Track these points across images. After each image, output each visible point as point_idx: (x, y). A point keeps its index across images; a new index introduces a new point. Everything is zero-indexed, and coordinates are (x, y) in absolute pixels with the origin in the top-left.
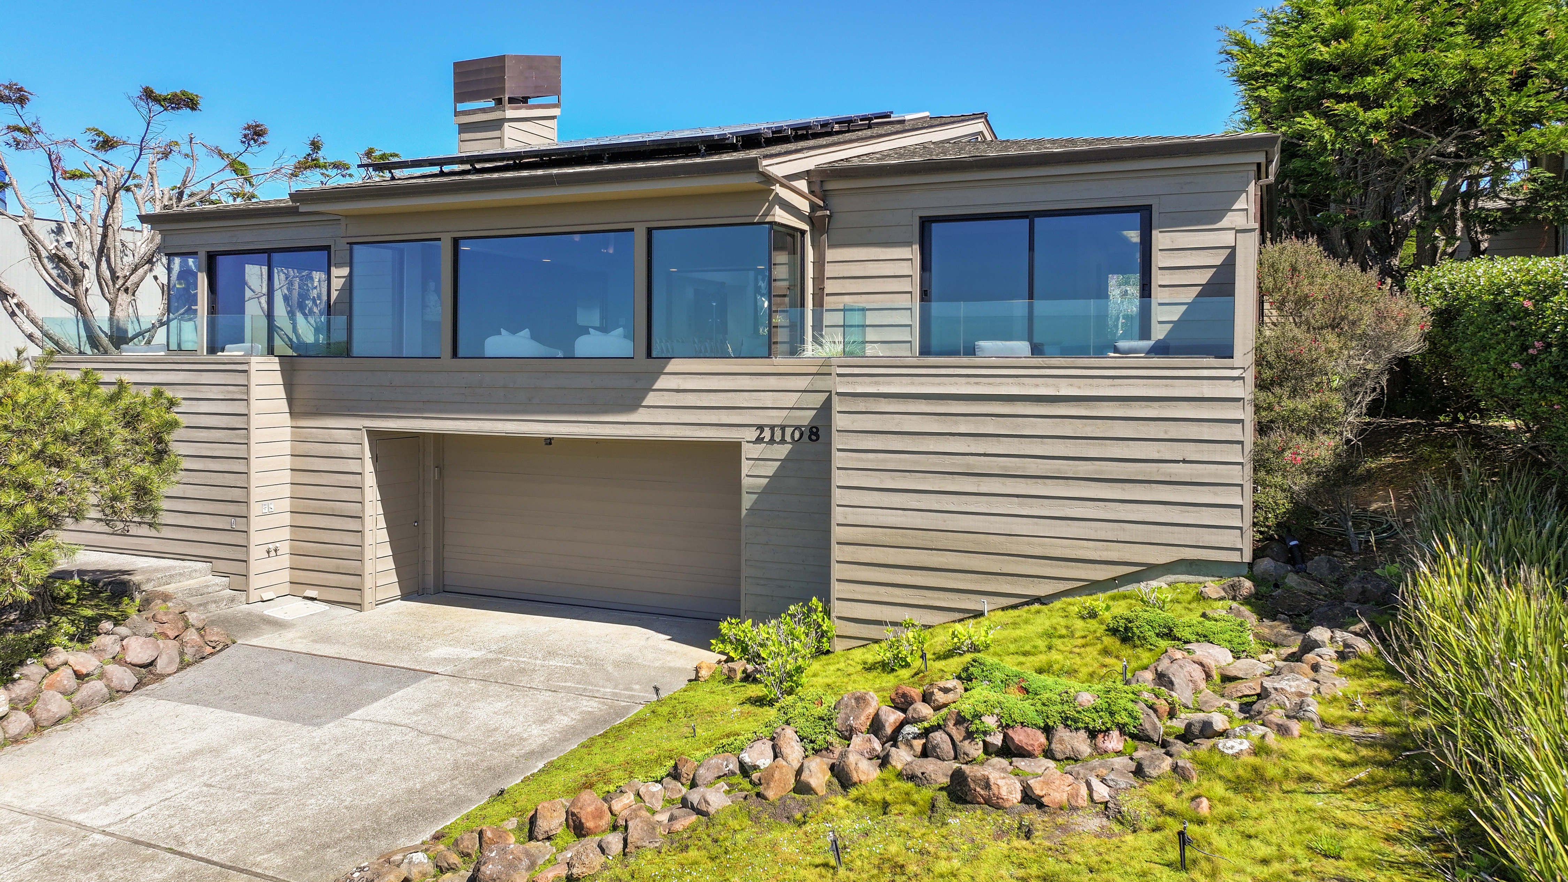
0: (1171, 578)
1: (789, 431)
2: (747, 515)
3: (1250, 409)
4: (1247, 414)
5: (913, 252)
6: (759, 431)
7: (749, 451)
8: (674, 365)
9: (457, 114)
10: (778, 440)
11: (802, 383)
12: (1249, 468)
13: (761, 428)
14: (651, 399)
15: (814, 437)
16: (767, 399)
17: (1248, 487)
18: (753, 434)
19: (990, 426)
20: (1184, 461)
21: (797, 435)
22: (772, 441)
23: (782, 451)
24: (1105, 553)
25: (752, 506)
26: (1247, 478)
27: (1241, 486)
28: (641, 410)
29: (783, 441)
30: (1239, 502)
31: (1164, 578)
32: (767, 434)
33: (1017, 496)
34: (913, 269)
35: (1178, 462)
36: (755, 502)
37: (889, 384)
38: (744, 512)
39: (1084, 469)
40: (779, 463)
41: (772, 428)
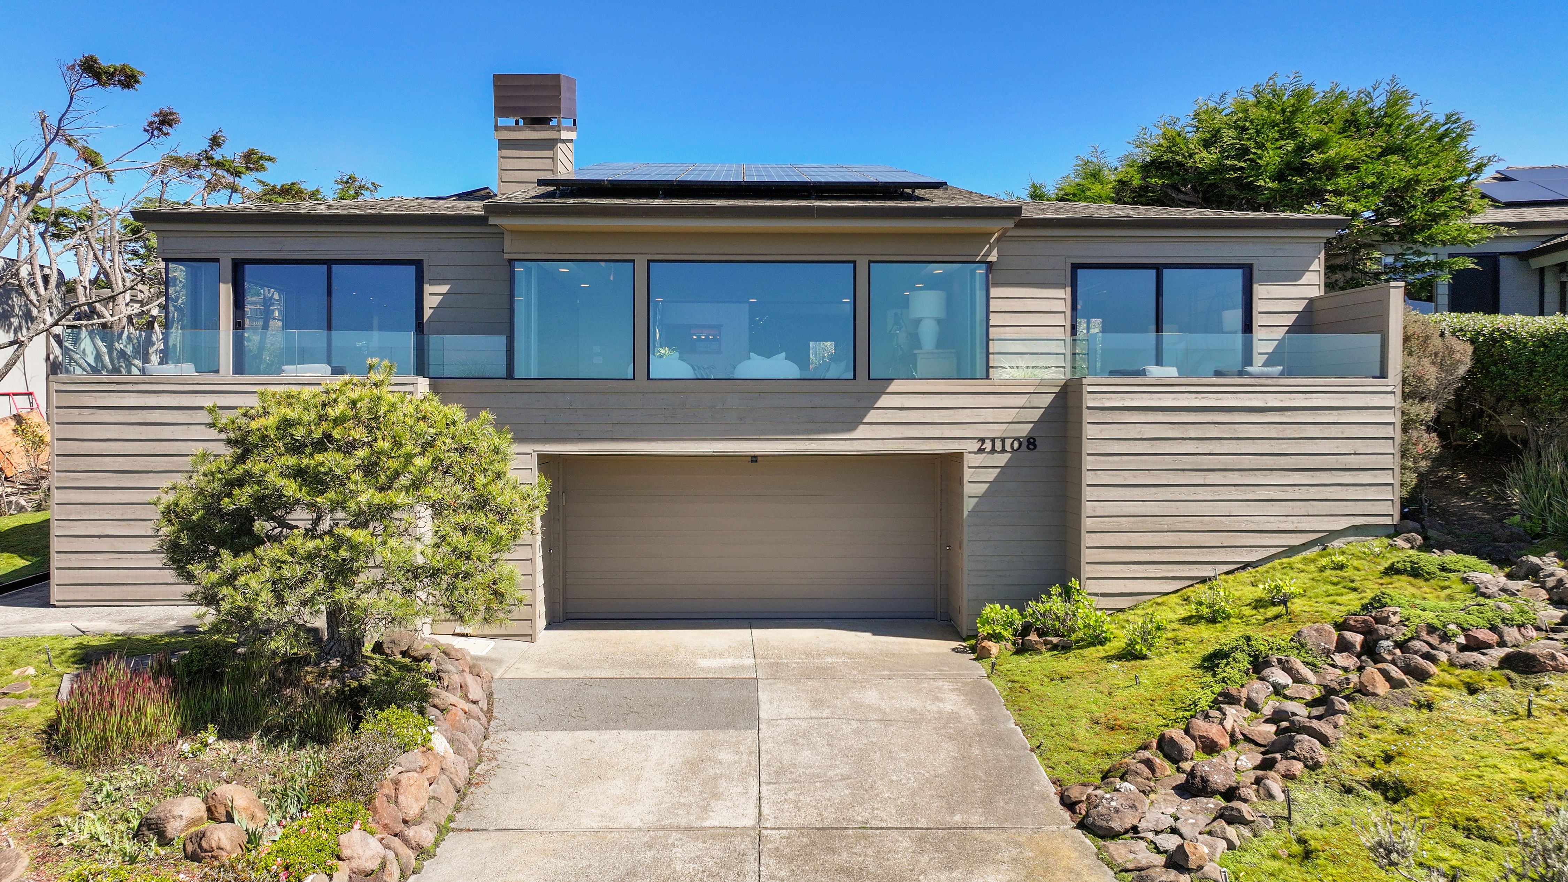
0: (1344, 539)
1: (1008, 442)
2: (968, 516)
3: (1399, 414)
4: (1397, 419)
5: (1065, 293)
6: (980, 443)
7: (971, 460)
8: (894, 387)
9: (497, 128)
10: (998, 450)
11: (1021, 401)
12: (1398, 456)
13: (982, 440)
14: (872, 416)
15: (1031, 447)
16: (988, 415)
17: (1397, 470)
18: (975, 446)
19: (1214, 431)
20: (1355, 454)
21: (1016, 445)
22: (993, 451)
23: (1002, 459)
24: (1300, 525)
25: (974, 507)
26: (1396, 464)
27: (1392, 469)
28: (861, 427)
29: (1003, 451)
30: (1392, 482)
31: (1339, 540)
32: (988, 445)
33: (1234, 485)
34: (1064, 306)
35: (1350, 454)
36: (977, 504)
37: (1132, 399)
38: (966, 513)
39: (1283, 462)
40: (999, 470)
41: (993, 440)
